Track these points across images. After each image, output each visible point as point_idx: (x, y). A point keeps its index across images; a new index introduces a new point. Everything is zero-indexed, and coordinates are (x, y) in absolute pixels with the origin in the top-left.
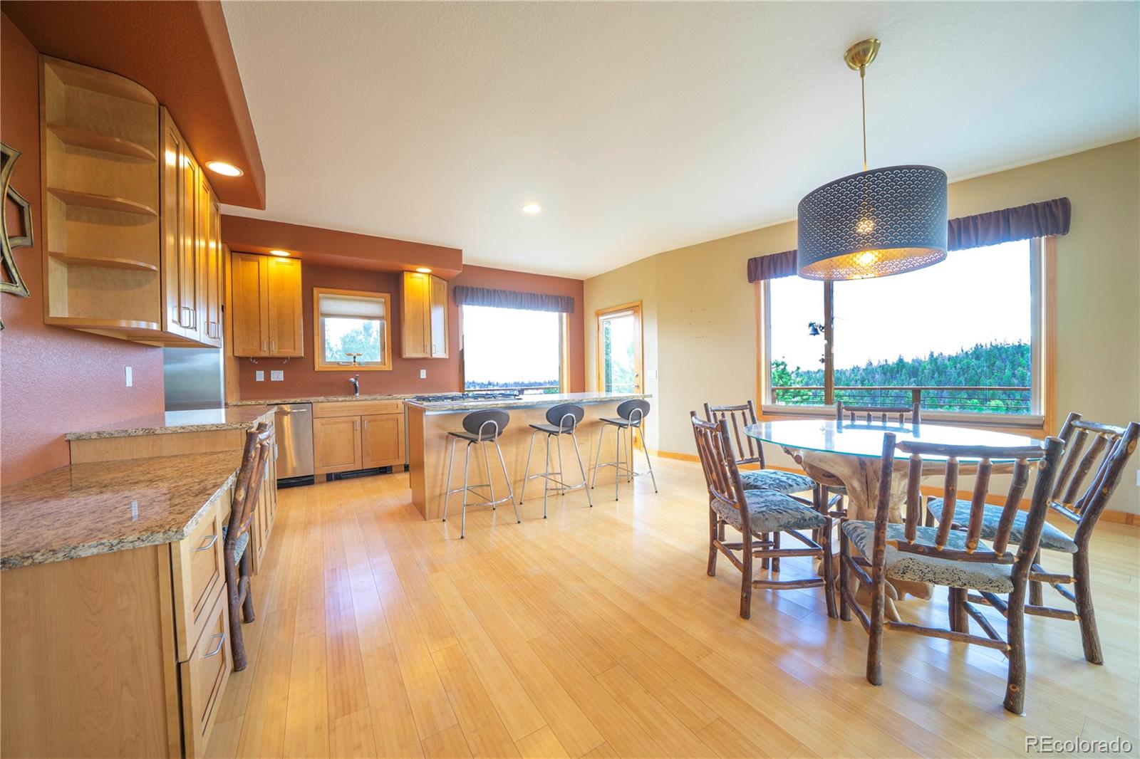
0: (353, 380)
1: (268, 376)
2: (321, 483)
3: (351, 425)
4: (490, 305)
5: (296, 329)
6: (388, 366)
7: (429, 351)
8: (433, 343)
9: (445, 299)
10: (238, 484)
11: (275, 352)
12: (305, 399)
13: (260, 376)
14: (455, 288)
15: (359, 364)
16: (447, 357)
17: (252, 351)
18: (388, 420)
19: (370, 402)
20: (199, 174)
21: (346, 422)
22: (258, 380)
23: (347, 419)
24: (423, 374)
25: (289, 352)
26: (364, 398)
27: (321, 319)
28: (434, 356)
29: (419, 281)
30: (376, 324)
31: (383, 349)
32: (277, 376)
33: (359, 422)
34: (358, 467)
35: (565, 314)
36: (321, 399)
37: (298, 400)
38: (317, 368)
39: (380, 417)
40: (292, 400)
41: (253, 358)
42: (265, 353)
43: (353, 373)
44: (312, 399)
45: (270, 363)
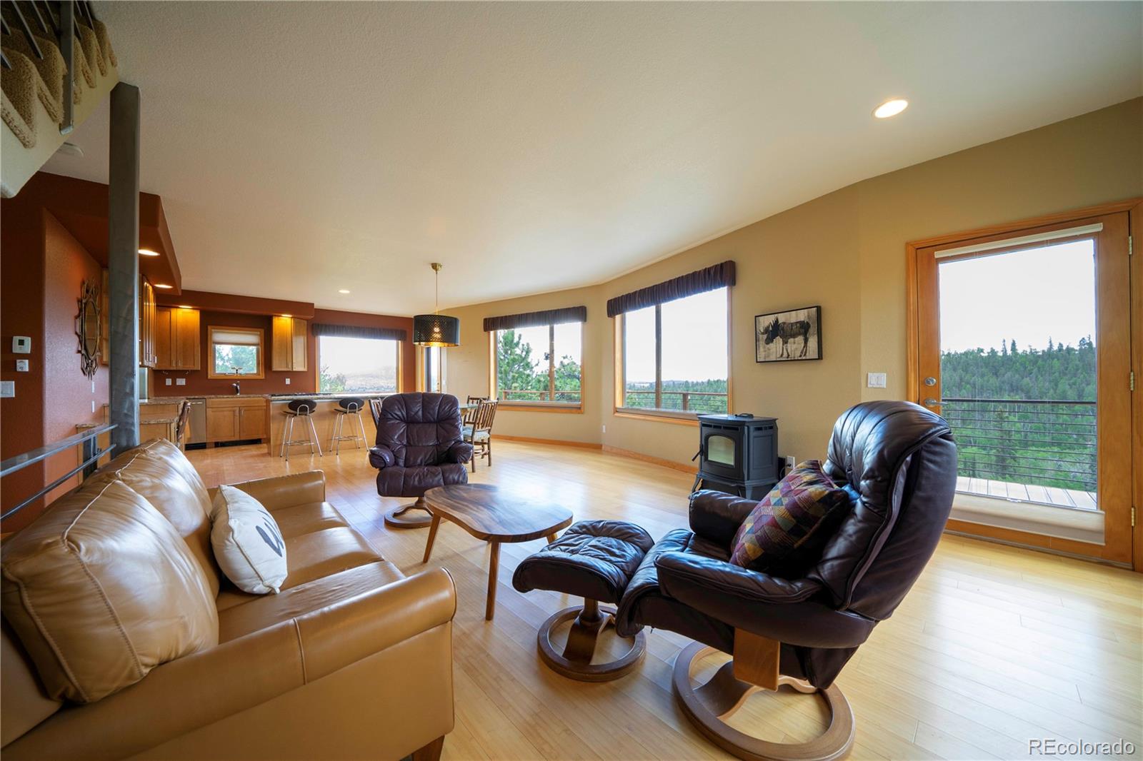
0: (235, 385)
1: (174, 382)
2: (211, 448)
3: (232, 413)
4: (339, 336)
5: (195, 353)
6: (262, 376)
7: (290, 366)
8: (294, 361)
9: (305, 332)
10: (180, 420)
11: (181, 366)
12: (201, 397)
13: (169, 382)
14: (313, 325)
15: (240, 374)
16: (306, 370)
17: (165, 367)
18: (258, 410)
19: (246, 399)
20: (150, 288)
21: (230, 411)
22: (167, 384)
23: (230, 409)
24: (288, 381)
25: (189, 367)
26: (241, 396)
27: (213, 345)
28: (294, 370)
29: (284, 322)
30: (254, 349)
31: (258, 364)
32: (181, 382)
33: (237, 411)
34: (237, 438)
35: (400, 342)
36: (213, 396)
37: (196, 397)
38: (209, 377)
39: (252, 408)
40: (192, 397)
41: (165, 371)
42: (174, 367)
43: (235, 380)
44: (206, 397)
45: (175, 374)
